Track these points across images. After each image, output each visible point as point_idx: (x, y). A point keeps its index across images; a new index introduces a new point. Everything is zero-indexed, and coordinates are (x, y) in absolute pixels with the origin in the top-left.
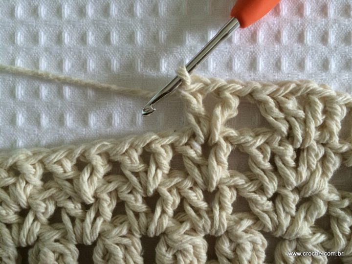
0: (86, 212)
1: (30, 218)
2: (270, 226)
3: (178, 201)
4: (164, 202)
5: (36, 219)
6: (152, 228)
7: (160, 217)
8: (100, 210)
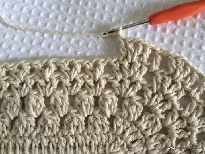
0: (47, 84)
1: (25, 86)
2: (118, 93)
3: (83, 82)
4: (78, 82)
5: (27, 86)
6: (73, 92)
7: (76, 87)
8: (52, 84)
